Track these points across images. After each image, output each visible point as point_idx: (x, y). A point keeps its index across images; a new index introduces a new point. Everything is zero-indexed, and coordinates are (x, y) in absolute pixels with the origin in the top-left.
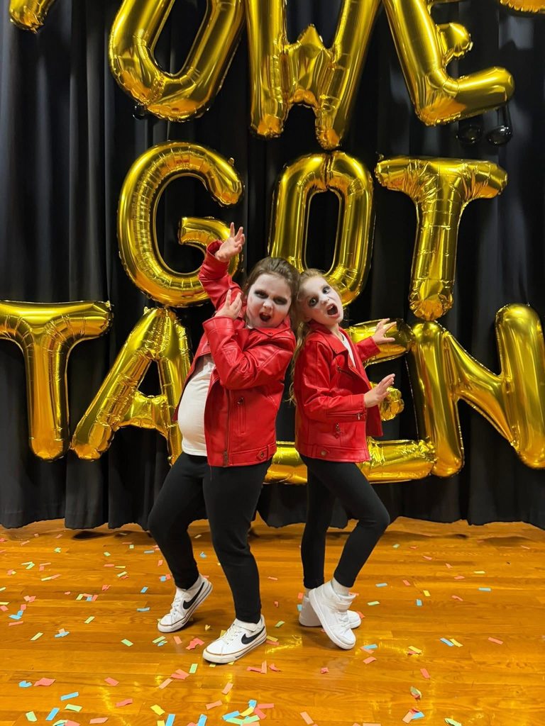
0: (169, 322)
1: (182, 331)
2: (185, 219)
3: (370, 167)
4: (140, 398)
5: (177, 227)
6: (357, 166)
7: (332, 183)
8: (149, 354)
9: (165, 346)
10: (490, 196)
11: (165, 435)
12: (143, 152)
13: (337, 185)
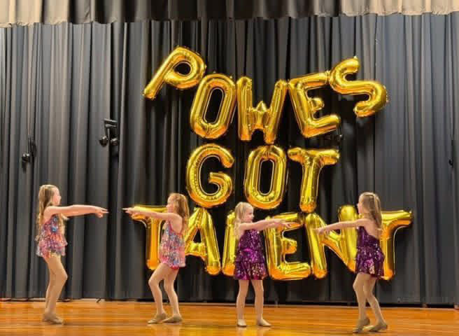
0: (205, 213)
1: (209, 216)
2: (211, 173)
3: (285, 151)
4: (193, 245)
5: (208, 176)
6: (280, 151)
7: (270, 157)
8: (197, 226)
9: (203, 223)
10: (333, 163)
11: (204, 259)
12: (195, 148)
13: (272, 158)
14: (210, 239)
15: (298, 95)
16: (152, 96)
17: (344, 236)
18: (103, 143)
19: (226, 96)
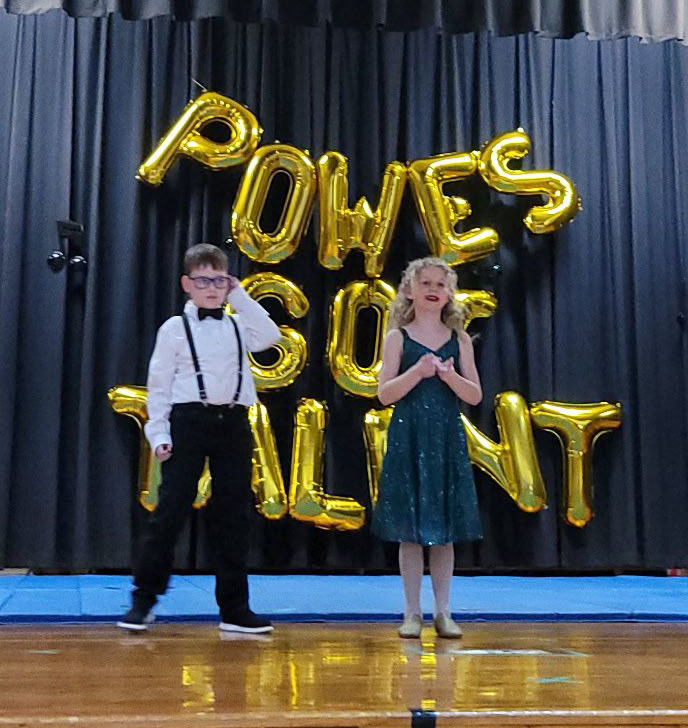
6: (390, 289)
7: (373, 302)
10: (485, 315)
13: (376, 303)
14: (266, 451)
15: (428, 190)
16: (155, 178)
17: (507, 447)
18: (55, 265)
19: (298, 186)
